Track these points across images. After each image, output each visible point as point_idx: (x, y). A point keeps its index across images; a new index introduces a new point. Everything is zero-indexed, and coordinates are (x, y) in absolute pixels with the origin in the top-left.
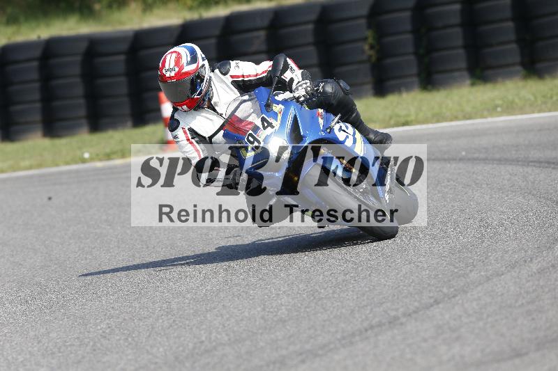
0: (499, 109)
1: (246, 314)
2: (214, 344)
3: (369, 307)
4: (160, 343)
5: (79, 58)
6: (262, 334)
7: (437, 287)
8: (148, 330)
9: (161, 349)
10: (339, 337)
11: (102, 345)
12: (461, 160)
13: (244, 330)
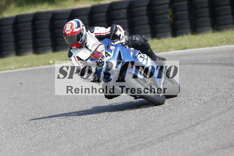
0: (224, 43)
1: (118, 129)
2: (104, 141)
3: (169, 126)
4: (82, 141)
5: (48, 21)
6: (124, 137)
7: (198, 117)
8: (77, 135)
9: (82, 143)
10: (157, 138)
11: (57, 141)
12: (208, 64)
13: (117, 135)
